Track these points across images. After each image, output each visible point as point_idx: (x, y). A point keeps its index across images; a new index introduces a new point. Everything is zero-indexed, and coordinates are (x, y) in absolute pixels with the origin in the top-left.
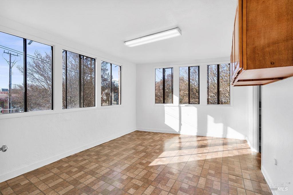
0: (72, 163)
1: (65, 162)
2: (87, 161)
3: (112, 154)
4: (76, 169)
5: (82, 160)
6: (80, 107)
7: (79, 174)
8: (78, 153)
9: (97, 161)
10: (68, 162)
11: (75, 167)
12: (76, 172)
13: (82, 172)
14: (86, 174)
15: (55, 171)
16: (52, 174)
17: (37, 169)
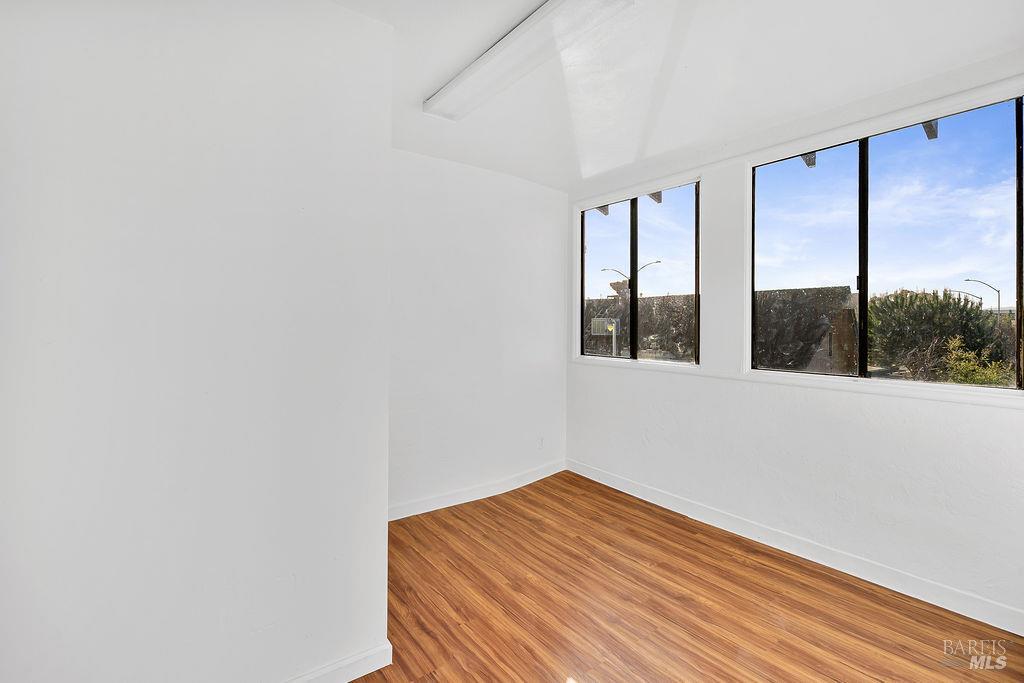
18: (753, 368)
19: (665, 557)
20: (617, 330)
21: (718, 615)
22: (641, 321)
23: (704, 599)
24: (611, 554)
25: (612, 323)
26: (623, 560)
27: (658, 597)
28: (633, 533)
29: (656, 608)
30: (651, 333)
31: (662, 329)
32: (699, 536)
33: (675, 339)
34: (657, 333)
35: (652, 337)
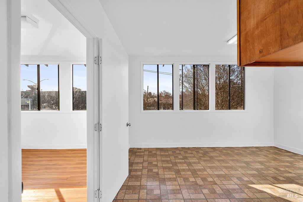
0: (182, 153)
1: (179, 150)
2: (193, 155)
3: (217, 158)
4: (181, 157)
5: (190, 153)
6: (194, 109)
7: (181, 161)
8: (191, 148)
9: (200, 158)
10: (181, 151)
11: (182, 156)
12: (180, 159)
13: (183, 161)
14: (185, 163)
15: (170, 153)
16: (168, 154)
17: (163, 148)
18: (73, 110)
19: (50, 159)
20: (31, 103)
21: (64, 164)
22: (41, 100)
23: (60, 163)
24: (32, 163)
25: (29, 100)
26: (36, 163)
27: (47, 167)
28: (40, 157)
29: (47, 169)
30: (45, 103)
31: (48, 102)
32: (60, 152)
33: (52, 104)
34: (47, 103)
35: (45, 104)
